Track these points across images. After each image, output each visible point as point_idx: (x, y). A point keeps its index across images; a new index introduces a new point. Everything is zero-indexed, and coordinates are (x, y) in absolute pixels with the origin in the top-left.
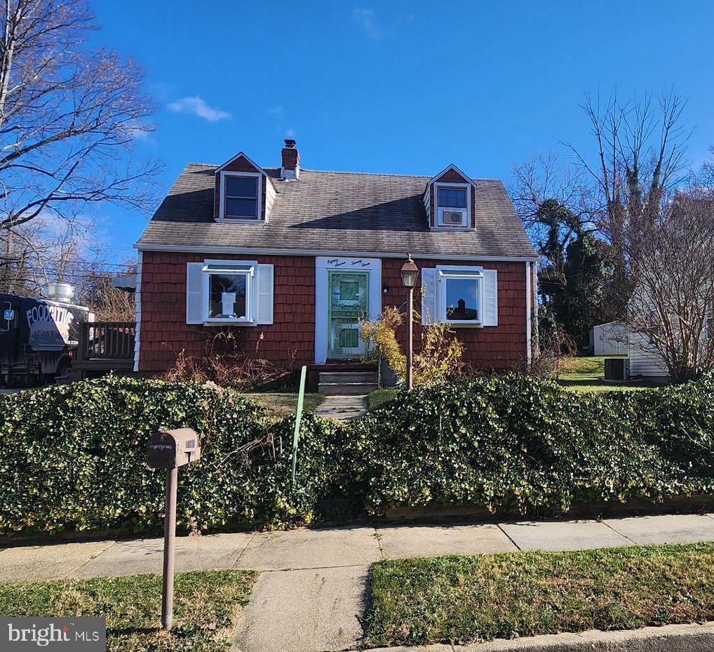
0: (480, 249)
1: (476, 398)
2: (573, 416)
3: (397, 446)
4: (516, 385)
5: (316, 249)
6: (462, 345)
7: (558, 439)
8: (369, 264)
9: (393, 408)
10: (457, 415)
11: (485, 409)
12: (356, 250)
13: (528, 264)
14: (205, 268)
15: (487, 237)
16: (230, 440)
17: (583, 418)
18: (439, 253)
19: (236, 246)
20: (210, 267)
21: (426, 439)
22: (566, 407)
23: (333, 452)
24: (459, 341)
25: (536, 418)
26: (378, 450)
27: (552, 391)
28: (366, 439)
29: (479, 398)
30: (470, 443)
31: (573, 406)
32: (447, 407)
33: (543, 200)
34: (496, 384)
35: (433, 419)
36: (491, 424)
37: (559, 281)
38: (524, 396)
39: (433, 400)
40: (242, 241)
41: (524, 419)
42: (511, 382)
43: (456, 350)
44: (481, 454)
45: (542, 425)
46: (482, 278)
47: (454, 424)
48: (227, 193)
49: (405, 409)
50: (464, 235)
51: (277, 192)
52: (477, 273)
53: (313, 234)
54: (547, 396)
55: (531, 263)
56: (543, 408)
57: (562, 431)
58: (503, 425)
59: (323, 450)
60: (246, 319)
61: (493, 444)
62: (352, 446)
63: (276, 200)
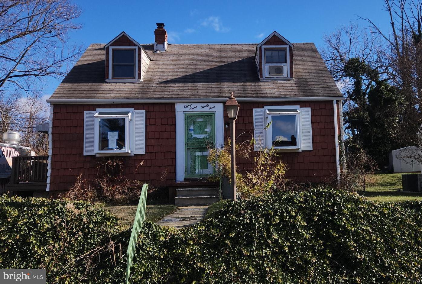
0: (297, 93)
1: (288, 208)
2: (373, 224)
3: (219, 251)
4: (322, 197)
5: (175, 98)
6: (286, 166)
7: (360, 245)
8: (214, 107)
9: (219, 217)
10: (271, 223)
11: (295, 217)
12: (205, 97)
13: (335, 102)
14: (96, 115)
15: (302, 84)
16: (84, 245)
17: (382, 226)
18: (267, 97)
19: (119, 98)
20: (100, 113)
21: (244, 245)
22: (366, 215)
23: (166, 257)
24: (283, 163)
25: (340, 226)
26: (203, 254)
27: (354, 202)
28: (194, 244)
29: (290, 208)
30: (281, 248)
31: (373, 215)
32: (263, 216)
33: (348, 59)
34: (304, 196)
35: (250, 227)
36: (300, 231)
37: (363, 118)
38: (328, 206)
39: (252, 210)
40: (123, 95)
41: (329, 226)
42: (319, 194)
43: (280, 170)
44: (291, 258)
45: (346, 232)
46: (299, 114)
47: (268, 231)
48: (113, 61)
49: (228, 218)
50: (285, 84)
51: (151, 60)
52: (296, 110)
53: (175, 87)
54: (349, 206)
55: (338, 102)
56: (346, 217)
57: (364, 238)
58: (311, 232)
59: (156, 254)
60: (125, 150)
61: (302, 249)
62: (182, 251)
63: (150, 66)
